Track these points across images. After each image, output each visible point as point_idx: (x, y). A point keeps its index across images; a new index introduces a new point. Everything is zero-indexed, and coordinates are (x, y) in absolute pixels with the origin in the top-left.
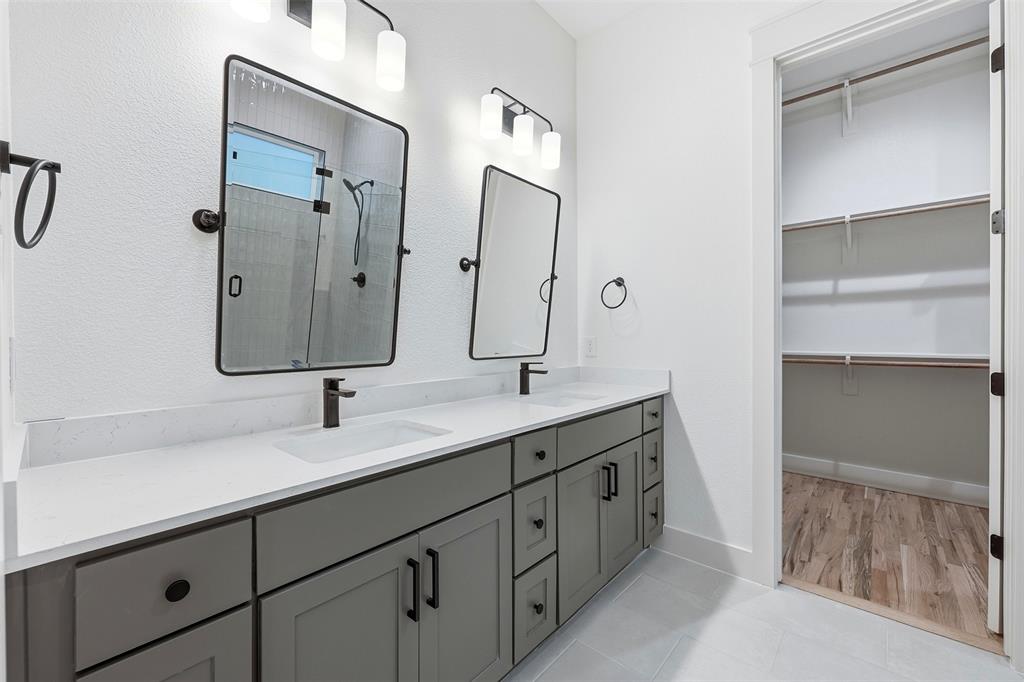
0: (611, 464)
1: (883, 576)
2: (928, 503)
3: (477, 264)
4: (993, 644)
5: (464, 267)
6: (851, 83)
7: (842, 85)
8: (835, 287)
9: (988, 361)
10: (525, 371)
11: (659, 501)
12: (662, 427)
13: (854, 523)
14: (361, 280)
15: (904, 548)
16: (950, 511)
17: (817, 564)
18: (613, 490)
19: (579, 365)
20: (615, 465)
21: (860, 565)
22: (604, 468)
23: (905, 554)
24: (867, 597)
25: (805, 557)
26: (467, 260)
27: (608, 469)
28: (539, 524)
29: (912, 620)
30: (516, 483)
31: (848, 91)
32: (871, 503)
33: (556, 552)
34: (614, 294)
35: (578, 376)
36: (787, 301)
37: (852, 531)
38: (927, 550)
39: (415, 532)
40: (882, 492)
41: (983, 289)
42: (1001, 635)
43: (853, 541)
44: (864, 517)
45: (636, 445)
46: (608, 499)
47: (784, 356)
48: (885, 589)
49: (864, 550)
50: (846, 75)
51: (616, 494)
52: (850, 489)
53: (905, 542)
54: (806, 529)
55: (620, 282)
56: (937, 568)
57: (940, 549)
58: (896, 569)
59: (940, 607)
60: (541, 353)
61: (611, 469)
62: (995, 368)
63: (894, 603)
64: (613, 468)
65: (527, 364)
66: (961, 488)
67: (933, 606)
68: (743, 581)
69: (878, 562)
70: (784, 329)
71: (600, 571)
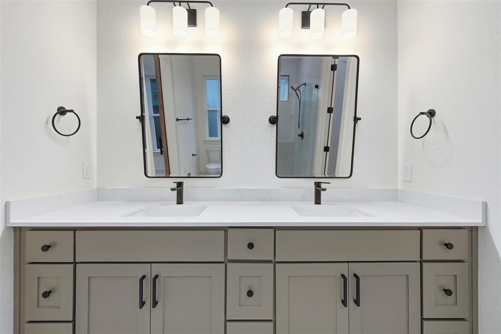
14: (302, 136)
19: (399, 188)
60: (348, 176)
65: (319, 183)
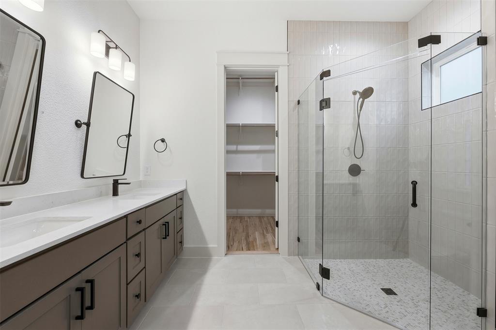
0: (166, 222)
1: (253, 242)
2: (260, 218)
3: (88, 125)
4: (276, 252)
5: (78, 124)
6: (242, 78)
7: (239, 78)
8: (237, 148)
9: (275, 173)
10: (116, 183)
11: (182, 236)
12: (183, 205)
13: (244, 228)
15: (256, 232)
16: (265, 219)
17: (236, 244)
18: (167, 234)
19: (141, 180)
20: (168, 223)
21: (247, 241)
22: (163, 225)
23: (257, 234)
24: (249, 250)
25: (232, 244)
26: (80, 121)
27: (166, 225)
28: (138, 255)
29: (260, 252)
30: (128, 237)
31: (241, 81)
32: (247, 221)
33: (145, 267)
34: (160, 146)
35: (141, 185)
36: (228, 152)
37: (243, 231)
38: (261, 232)
39: (79, 272)
40: (249, 217)
41: (274, 151)
42: (278, 249)
43: (244, 234)
44: (246, 226)
45: (174, 213)
46: (166, 238)
47: (227, 173)
48: (253, 246)
49: (247, 236)
50: (240, 76)
51: (168, 235)
52: (241, 218)
53: (257, 231)
54: (231, 234)
55: (163, 141)
56: (264, 236)
57: (264, 231)
58: (255, 239)
59: (266, 246)
60: (122, 174)
61: (166, 224)
62: (276, 175)
63: (256, 249)
64: (167, 224)
65: (117, 180)
66: (268, 211)
67: (264, 247)
68: (215, 258)
69: (251, 239)
70: (227, 162)
71: (161, 272)
